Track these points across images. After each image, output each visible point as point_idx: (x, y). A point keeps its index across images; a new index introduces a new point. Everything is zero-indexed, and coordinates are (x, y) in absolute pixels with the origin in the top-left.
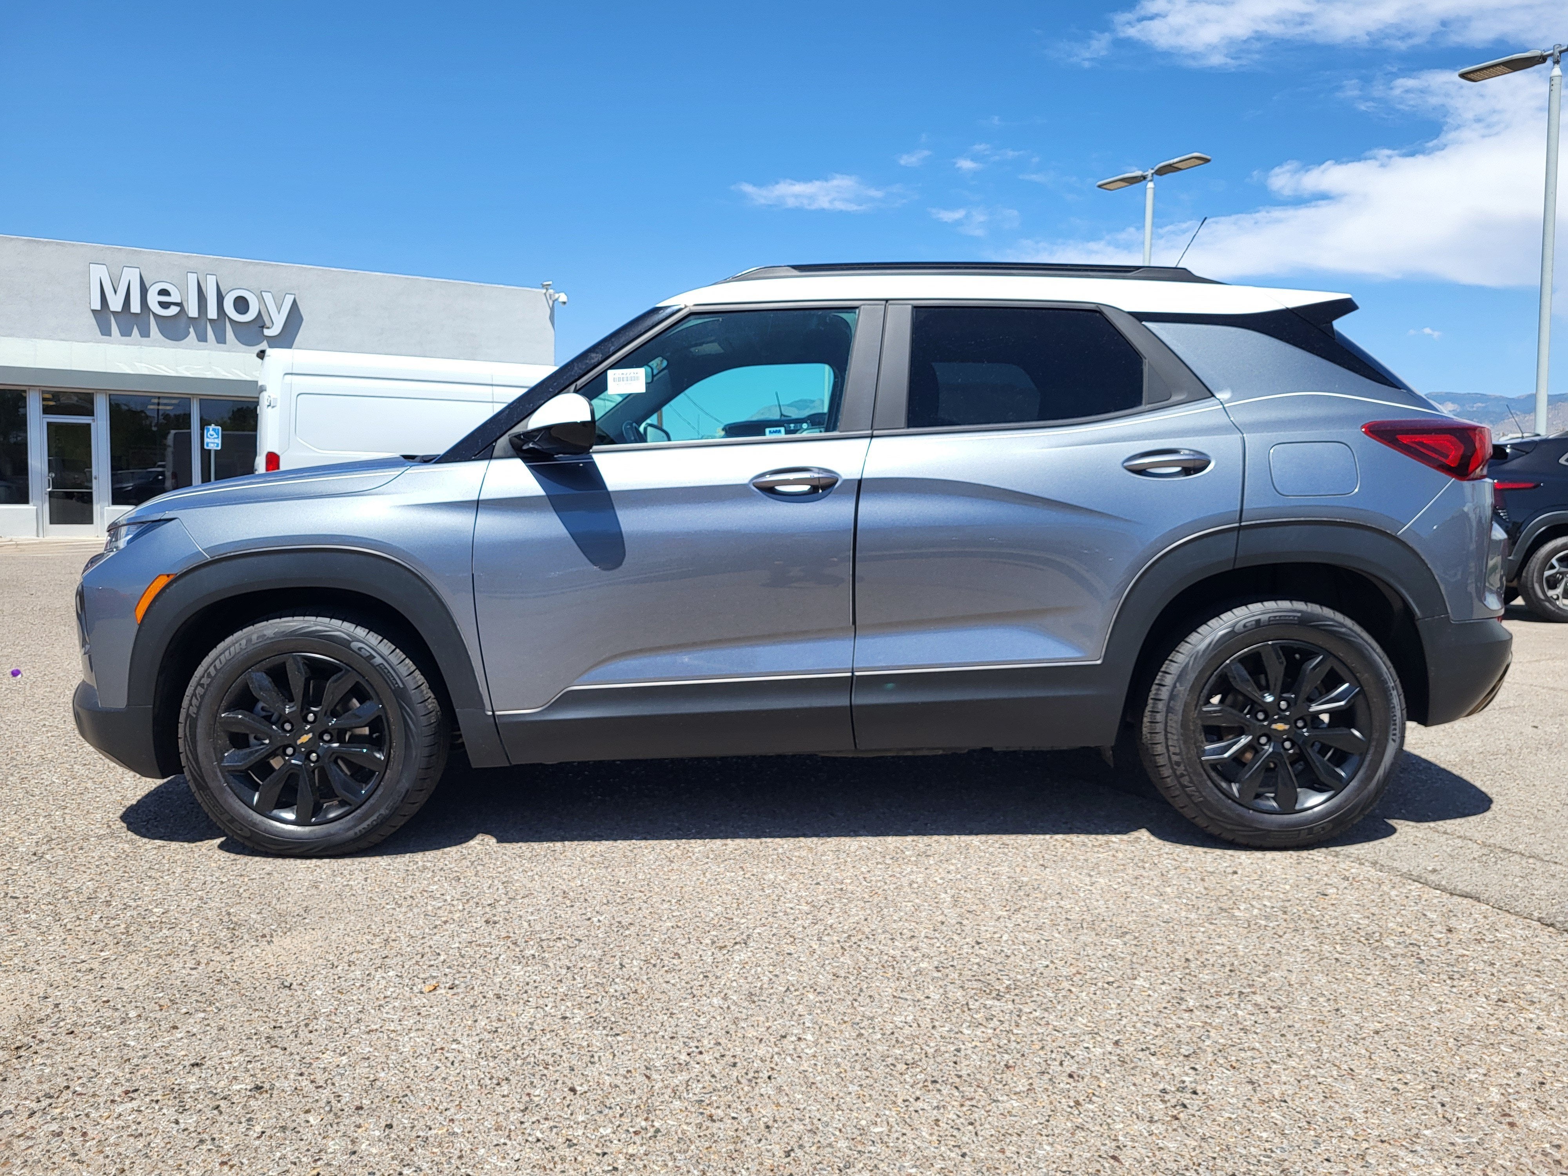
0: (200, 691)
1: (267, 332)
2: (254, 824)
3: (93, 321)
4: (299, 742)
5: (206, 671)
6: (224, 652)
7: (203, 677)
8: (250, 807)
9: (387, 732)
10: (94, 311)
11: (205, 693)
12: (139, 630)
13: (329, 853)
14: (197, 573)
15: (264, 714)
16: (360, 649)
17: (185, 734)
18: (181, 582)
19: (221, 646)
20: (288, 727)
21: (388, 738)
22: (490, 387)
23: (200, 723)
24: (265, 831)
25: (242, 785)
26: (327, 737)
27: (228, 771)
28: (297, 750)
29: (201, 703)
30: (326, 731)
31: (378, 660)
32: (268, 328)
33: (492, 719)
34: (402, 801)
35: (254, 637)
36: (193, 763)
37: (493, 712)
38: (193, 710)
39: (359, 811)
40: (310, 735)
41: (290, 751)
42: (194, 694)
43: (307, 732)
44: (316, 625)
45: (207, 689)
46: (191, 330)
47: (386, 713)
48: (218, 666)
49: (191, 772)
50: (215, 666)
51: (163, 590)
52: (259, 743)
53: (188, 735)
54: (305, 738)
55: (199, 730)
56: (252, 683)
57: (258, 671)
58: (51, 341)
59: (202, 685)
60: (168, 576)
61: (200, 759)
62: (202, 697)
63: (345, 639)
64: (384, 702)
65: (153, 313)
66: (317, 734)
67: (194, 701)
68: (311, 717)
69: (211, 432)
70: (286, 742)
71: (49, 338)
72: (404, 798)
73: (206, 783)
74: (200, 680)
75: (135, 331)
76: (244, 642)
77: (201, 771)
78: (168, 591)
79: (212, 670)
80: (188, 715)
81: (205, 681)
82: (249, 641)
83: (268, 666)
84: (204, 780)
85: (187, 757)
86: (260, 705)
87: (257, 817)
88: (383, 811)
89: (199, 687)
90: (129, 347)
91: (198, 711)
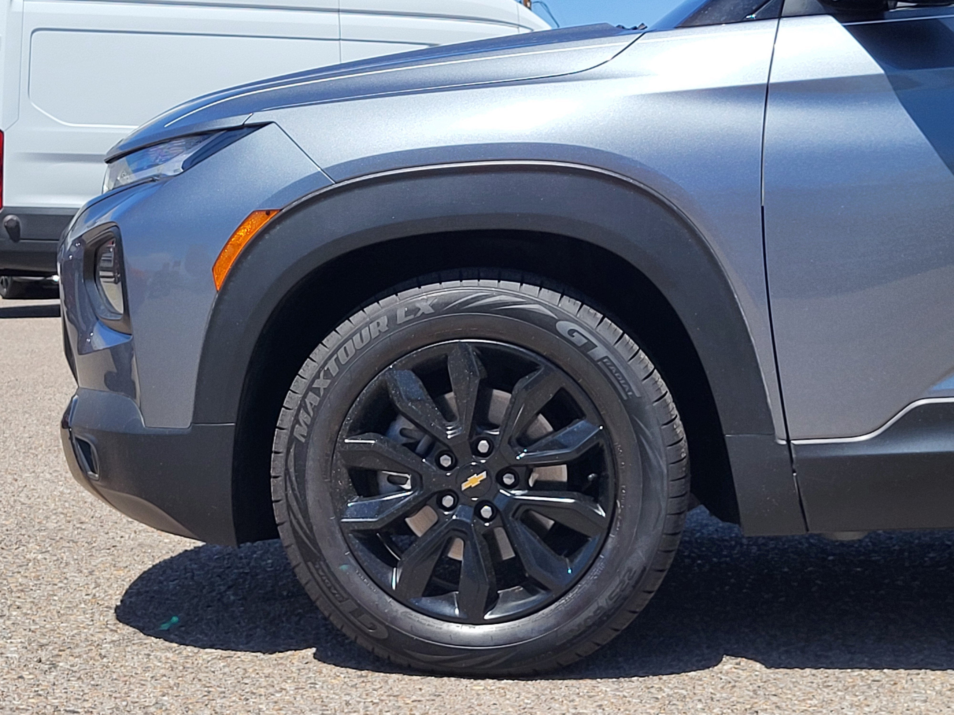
0: (312, 399)
2: (394, 619)
4: (464, 486)
5: (323, 367)
6: (351, 337)
7: (317, 376)
8: (386, 590)
9: (610, 472)
11: (321, 403)
12: (219, 301)
13: (512, 670)
14: (314, 208)
15: (404, 440)
16: (572, 332)
17: (287, 470)
18: (288, 222)
19: (344, 328)
20: (446, 461)
21: (611, 482)
22: (336, 15)
23: (311, 452)
24: (412, 632)
25: (373, 556)
26: (508, 480)
27: (353, 531)
28: (462, 500)
29: (313, 419)
30: (508, 470)
31: (600, 352)
33: (787, 453)
34: (634, 587)
35: (401, 313)
36: (300, 516)
37: (788, 441)
38: (300, 431)
39: (562, 601)
40: (484, 475)
41: (448, 501)
42: (302, 406)
43: (478, 470)
44: (500, 294)
45: (325, 395)
47: (610, 441)
48: (343, 359)
49: (295, 531)
50: (337, 360)
51: (260, 236)
52: (395, 487)
53: (292, 470)
54: (474, 480)
55: (310, 464)
56: (396, 387)
57: (403, 368)
59: (316, 391)
60: (268, 213)
61: (311, 511)
62: (316, 409)
63: (548, 316)
64: (608, 421)
66: (493, 474)
67: (303, 417)
68: (483, 446)
70: (444, 487)
72: (637, 582)
73: (320, 551)
74: (313, 382)
76: (384, 321)
77: (311, 529)
78: (267, 237)
79: (332, 365)
80: (292, 439)
81: (321, 383)
82: (392, 319)
83: (418, 361)
84: (316, 545)
85: (289, 507)
86: (401, 423)
87: (399, 609)
88: (602, 601)
89: (310, 393)
91: (309, 433)
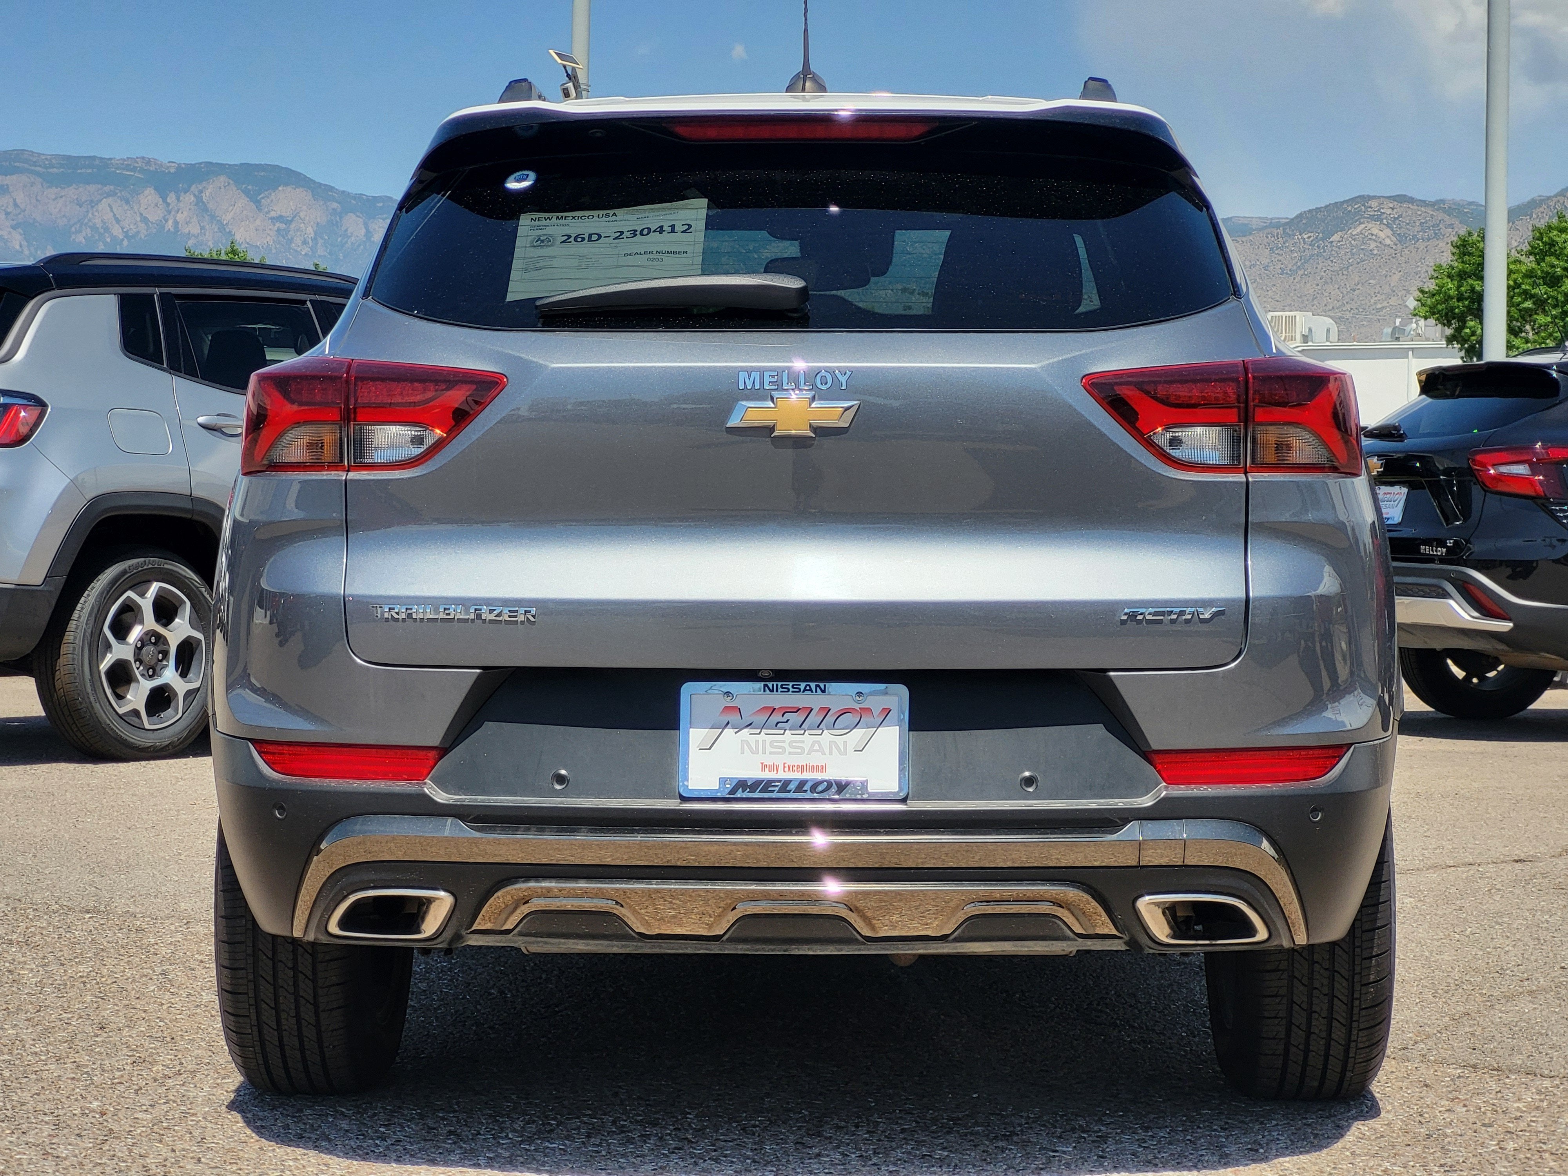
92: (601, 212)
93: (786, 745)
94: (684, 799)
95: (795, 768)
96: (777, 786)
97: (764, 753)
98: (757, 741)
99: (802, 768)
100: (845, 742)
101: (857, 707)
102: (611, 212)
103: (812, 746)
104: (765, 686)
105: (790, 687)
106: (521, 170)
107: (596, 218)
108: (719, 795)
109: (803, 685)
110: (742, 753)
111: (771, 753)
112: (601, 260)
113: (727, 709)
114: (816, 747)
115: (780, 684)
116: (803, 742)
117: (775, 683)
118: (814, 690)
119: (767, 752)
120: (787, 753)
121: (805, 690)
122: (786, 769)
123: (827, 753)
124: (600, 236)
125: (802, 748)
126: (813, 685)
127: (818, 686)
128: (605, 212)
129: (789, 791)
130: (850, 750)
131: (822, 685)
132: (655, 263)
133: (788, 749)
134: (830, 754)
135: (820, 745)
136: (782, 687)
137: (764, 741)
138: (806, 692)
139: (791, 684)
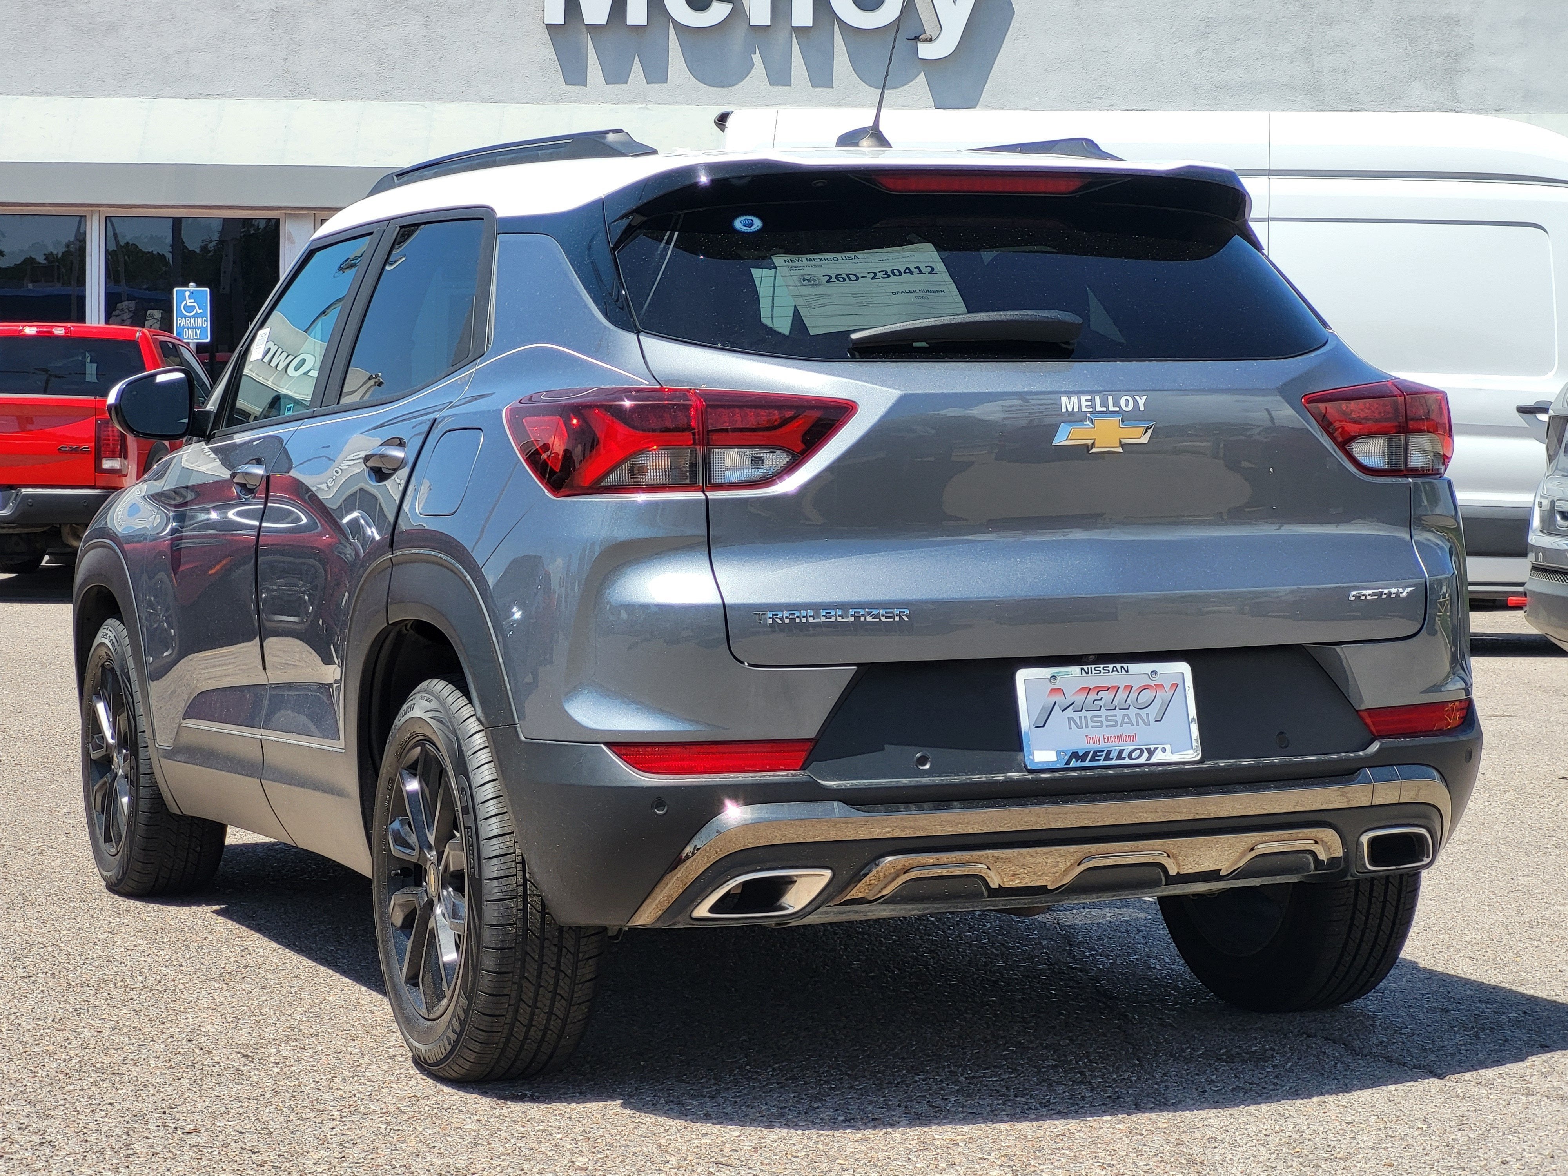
1: (926, 51)
3: (549, 52)
10: (550, 27)
32: (929, 40)
46: (757, 58)
58: (463, 105)
65: (676, 23)
69: (189, 302)
71: (460, 97)
75: (637, 69)
90: (620, 107)
92: (844, 255)
93: (1103, 719)
94: (1031, 771)
95: (1113, 739)
96: (1102, 755)
97: (1087, 727)
98: (1080, 717)
99: (1118, 739)
100: (1147, 714)
101: (1152, 683)
102: (852, 254)
103: (1123, 719)
104: (1082, 669)
105: (1101, 669)
106: (746, 215)
107: (840, 260)
108: (1058, 766)
109: (1111, 667)
110: (1070, 728)
111: (1092, 727)
112: (875, 299)
113: (1053, 690)
114: (1126, 720)
115: (1093, 667)
116: (1116, 716)
117: (1089, 666)
118: (1120, 671)
119: (1090, 727)
120: (1105, 726)
121: (1113, 671)
122: (1106, 740)
123: (1135, 724)
124: (857, 278)
125: (1116, 721)
126: (1118, 666)
127: (1122, 667)
128: (847, 254)
129: (1112, 759)
130: (1152, 720)
131: (1125, 666)
132: (922, 301)
133: (1105, 723)
134: (1138, 725)
135: (1129, 718)
136: (1095, 670)
137: (1086, 717)
138: (1114, 673)
139: (1102, 666)
